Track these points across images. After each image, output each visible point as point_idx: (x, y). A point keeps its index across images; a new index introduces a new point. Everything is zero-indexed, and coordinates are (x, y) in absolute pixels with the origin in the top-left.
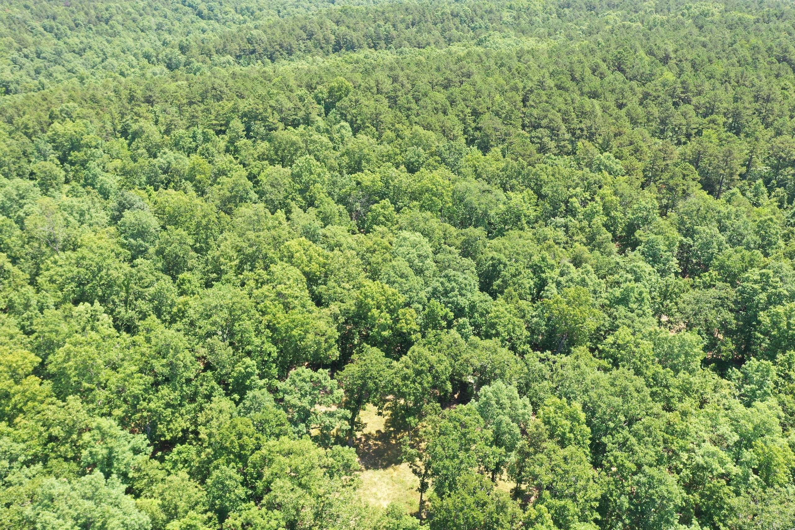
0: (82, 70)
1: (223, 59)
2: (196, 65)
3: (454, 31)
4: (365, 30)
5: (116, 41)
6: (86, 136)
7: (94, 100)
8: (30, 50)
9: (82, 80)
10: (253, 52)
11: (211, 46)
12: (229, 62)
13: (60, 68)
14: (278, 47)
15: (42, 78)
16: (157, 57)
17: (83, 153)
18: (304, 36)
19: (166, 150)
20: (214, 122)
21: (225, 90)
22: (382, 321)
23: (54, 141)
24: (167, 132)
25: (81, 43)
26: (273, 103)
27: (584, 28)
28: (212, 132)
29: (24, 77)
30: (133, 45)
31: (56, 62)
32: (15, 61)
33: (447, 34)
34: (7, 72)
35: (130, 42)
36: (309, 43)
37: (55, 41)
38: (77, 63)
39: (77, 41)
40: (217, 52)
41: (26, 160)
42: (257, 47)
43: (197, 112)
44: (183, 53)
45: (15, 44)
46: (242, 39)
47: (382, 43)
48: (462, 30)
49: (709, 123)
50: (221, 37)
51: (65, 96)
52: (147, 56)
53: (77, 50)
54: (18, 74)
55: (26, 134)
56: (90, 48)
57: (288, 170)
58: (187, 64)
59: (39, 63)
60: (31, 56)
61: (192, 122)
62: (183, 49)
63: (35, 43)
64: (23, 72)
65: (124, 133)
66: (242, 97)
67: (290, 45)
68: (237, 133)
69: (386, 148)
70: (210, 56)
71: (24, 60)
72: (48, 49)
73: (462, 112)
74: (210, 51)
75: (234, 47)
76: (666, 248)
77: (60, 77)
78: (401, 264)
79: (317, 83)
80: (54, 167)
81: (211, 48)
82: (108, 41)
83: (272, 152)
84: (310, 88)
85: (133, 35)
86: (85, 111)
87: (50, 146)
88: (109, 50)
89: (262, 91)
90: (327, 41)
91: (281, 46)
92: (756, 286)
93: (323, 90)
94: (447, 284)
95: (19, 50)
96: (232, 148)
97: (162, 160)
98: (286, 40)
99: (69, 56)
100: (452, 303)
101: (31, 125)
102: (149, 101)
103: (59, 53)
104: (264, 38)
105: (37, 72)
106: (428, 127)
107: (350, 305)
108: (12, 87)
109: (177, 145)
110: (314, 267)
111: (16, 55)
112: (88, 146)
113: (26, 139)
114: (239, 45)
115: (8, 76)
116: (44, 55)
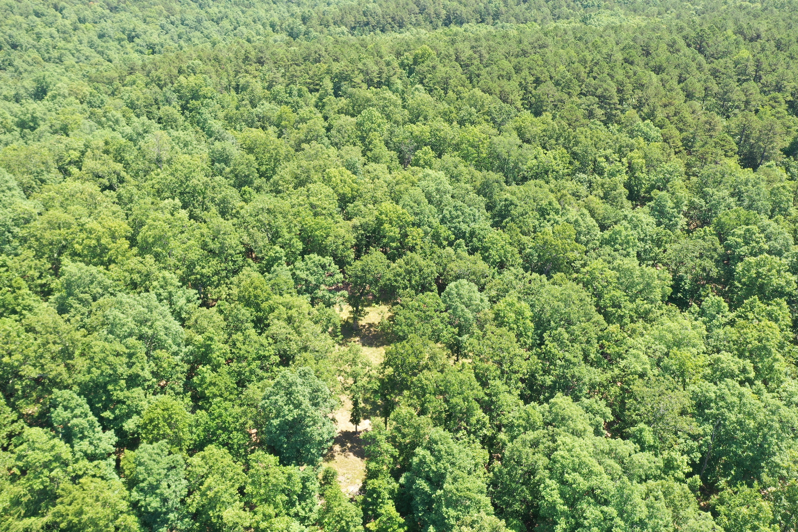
0: (216, 36)
1: (338, 30)
2: (314, 34)
3: (565, 8)
4: (475, 6)
5: (250, 12)
6: (204, 88)
7: (217, 59)
8: (176, 18)
9: (214, 44)
10: (367, 24)
11: (329, 18)
12: (343, 33)
13: (198, 34)
14: (390, 20)
15: (182, 42)
16: (281, 26)
17: (199, 102)
18: (417, 11)
21: (324, 53)
22: (392, 234)
23: (179, 91)
24: (269, 88)
25: (220, 12)
26: (360, 66)
28: (305, 89)
29: (168, 41)
30: (264, 15)
31: (196, 29)
32: (162, 27)
33: (557, 11)
34: (155, 35)
35: (262, 13)
36: (420, 17)
37: (198, 10)
38: (212, 29)
39: (216, 10)
40: (335, 23)
41: (156, 106)
42: (371, 19)
43: (296, 71)
44: (305, 23)
45: (165, 12)
46: (358, 12)
47: (490, 19)
48: (573, 8)
49: (770, 100)
50: (341, 10)
51: (194, 56)
52: (273, 26)
53: (215, 19)
54: (163, 37)
55: (158, 85)
56: (227, 17)
57: (354, 120)
58: (306, 33)
59: (182, 29)
60: (176, 22)
61: (292, 80)
62: (304, 20)
63: (181, 12)
64: (167, 36)
65: (237, 89)
66: (336, 60)
67: (402, 19)
68: (326, 90)
70: (327, 26)
71: (170, 26)
72: (190, 17)
73: (525, 79)
74: (328, 22)
75: (350, 19)
77: (197, 42)
78: (417, 192)
79: (405, 51)
80: (175, 111)
81: (330, 19)
82: (243, 12)
84: (399, 54)
85: (266, 6)
86: (206, 68)
87: (175, 95)
88: (242, 19)
89: (354, 55)
90: (438, 16)
91: (393, 19)
93: (409, 57)
94: (454, 212)
95: (168, 17)
96: (320, 104)
98: (399, 13)
99: (207, 24)
100: (455, 228)
101: (163, 78)
102: (260, 62)
103: (199, 21)
104: (379, 11)
105: (180, 37)
108: (157, 48)
109: (274, 98)
111: (164, 22)
112: (205, 97)
113: (157, 89)
114: (355, 17)
115: (155, 39)
116: (186, 22)
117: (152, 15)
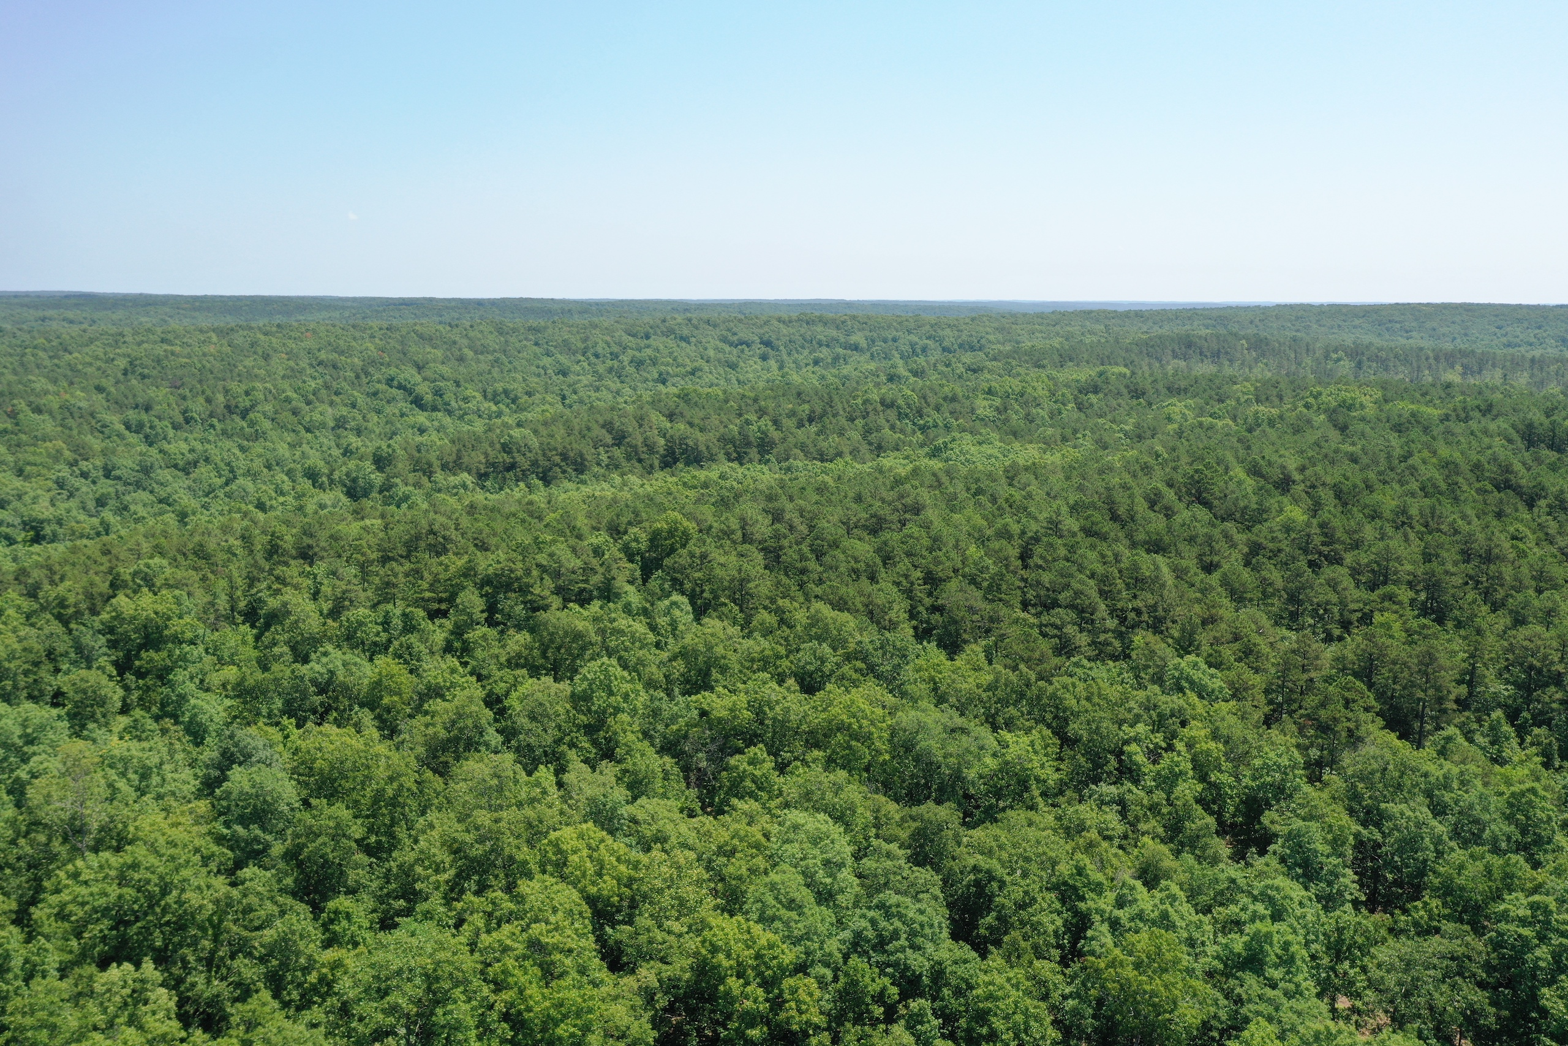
0: (186, 500)
1: (453, 480)
2: (402, 489)
3: (887, 431)
4: (722, 430)
5: (258, 448)
6: (175, 621)
7: (201, 553)
8: (94, 464)
9: (182, 517)
10: (511, 467)
11: (432, 457)
12: (464, 486)
13: (145, 496)
14: (557, 459)
15: (108, 515)
16: (329, 476)
17: (164, 654)
18: (609, 440)
19: (329, 648)
20: (427, 595)
21: (454, 534)
22: (748, 1004)
23: (111, 630)
24: (335, 613)
25: (192, 451)
26: (542, 559)
27: (1127, 428)
28: (420, 613)
29: (74, 513)
30: (287, 454)
31: (138, 485)
32: (61, 484)
33: (873, 437)
34: (44, 502)
35: (283, 450)
36: (617, 452)
37: (143, 448)
38: (178, 487)
39: (184, 447)
40: (444, 467)
41: (51, 667)
42: (519, 458)
43: (396, 576)
44: (380, 469)
45: (67, 454)
46: (492, 444)
47: (753, 453)
48: (902, 431)
49: (1383, 600)
50: (453, 442)
51: (146, 547)
52: (312, 475)
53: (181, 463)
54: (63, 506)
55: (59, 617)
56: (207, 460)
57: (565, 687)
58: (385, 488)
59: (106, 487)
60: (94, 473)
61: (385, 594)
62: (381, 462)
63: (104, 453)
64: (73, 503)
65: (251, 615)
66: (483, 547)
67: (581, 455)
68: (470, 615)
69: (759, 645)
70: (429, 473)
71: (78, 482)
72: (126, 462)
73: (906, 576)
74: (430, 465)
75: (477, 459)
76: (1327, 849)
77: (142, 512)
78: (789, 879)
79: (630, 523)
80: (104, 680)
81: (433, 460)
82: (242, 449)
83: (536, 653)
84: (615, 531)
85: (289, 438)
86: (180, 574)
87: (102, 640)
88: (241, 463)
89: (523, 537)
90: (651, 448)
91: (564, 457)
92: (1526, 932)
93: (639, 536)
94: (883, 924)
95: (73, 464)
96: (457, 644)
97: (317, 668)
98: (575, 446)
99: (165, 475)
100: (895, 965)
101: (72, 600)
102: (306, 555)
103: (146, 470)
104: (534, 442)
105: (101, 502)
106: (840, 605)
107: (681, 968)
108: (48, 530)
109: (350, 639)
110: (608, 886)
111: (65, 472)
112: (178, 640)
113: (57, 628)
114: (486, 455)
115: (43, 510)
116: (117, 473)
117: (38, 460)
